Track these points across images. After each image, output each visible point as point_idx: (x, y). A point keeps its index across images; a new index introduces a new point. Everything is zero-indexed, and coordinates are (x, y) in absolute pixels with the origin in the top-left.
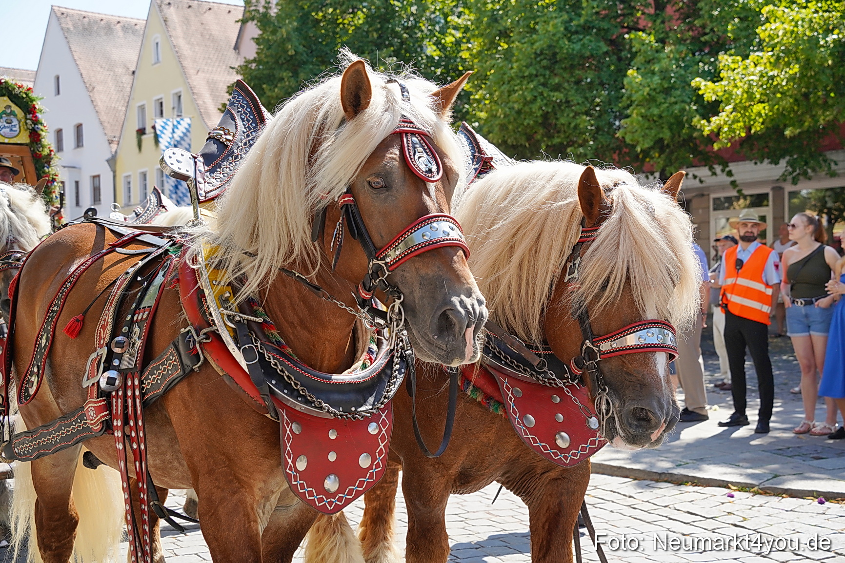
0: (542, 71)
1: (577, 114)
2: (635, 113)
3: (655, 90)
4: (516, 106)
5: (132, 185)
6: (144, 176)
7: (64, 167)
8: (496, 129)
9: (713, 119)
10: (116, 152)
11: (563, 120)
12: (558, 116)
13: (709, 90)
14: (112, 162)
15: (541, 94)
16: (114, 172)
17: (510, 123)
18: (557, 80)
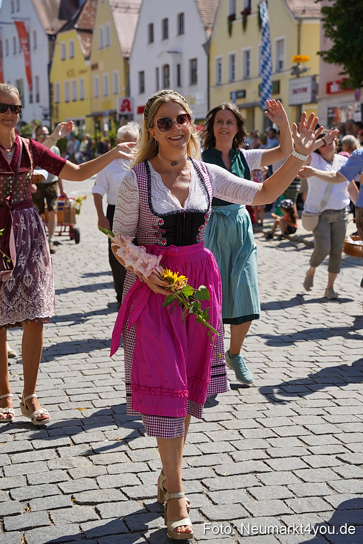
5: (223, 67)
6: (233, 58)
7: (169, 52)
10: (210, 38)
14: (207, 46)
16: (208, 55)
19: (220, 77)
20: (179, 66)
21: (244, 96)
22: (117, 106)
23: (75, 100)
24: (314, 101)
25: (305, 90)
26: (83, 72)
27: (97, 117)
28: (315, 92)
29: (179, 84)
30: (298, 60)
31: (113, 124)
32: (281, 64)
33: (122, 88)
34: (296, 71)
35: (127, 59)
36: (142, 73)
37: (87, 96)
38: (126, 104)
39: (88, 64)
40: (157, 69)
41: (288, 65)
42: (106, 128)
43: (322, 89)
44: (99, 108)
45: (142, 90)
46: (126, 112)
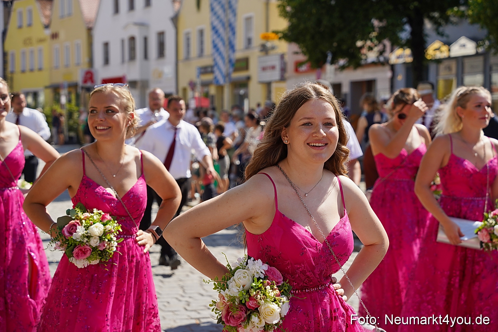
5: (191, 42)
7: (135, 24)
10: (179, 11)
14: (175, 20)
16: (177, 29)
19: (188, 52)
20: (146, 40)
21: (212, 72)
22: (78, 77)
23: (32, 70)
24: (283, 79)
25: (273, 68)
26: (41, 41)
27: (56, 89)
28: (283, 70)
29: (146, 56)
30: (266, 38)
31: (73, 97)
32: (249, 41)
33: (84, 59)
34: (265, 49)
35: (90, 30)
36: (106, 45)
37: (46, 65)
38: (89, 76)
39: (48, 33)
40: (123, 41)
41: (257, 42)
42: (63, 100)
43: (291, 67)
44: (58, 79)
45: (107, 61)
46: (89, 84)
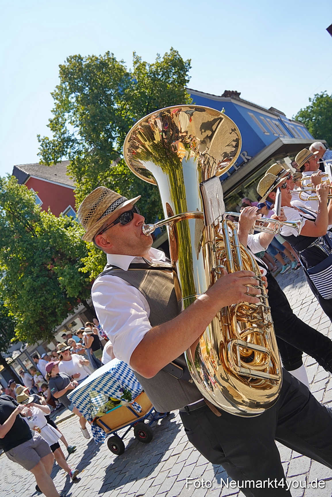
0: (33, 295)
1: (51, 300)
2: (68, 288)
3: (69, 279)
4: (32, 309)
8: (31, 319)
9: (90, 277)
11: (49, 305)
12: (46, 304)
13: (84, 270)
15: (38, 301)
17: (33, 314)
18: (40, 295)
